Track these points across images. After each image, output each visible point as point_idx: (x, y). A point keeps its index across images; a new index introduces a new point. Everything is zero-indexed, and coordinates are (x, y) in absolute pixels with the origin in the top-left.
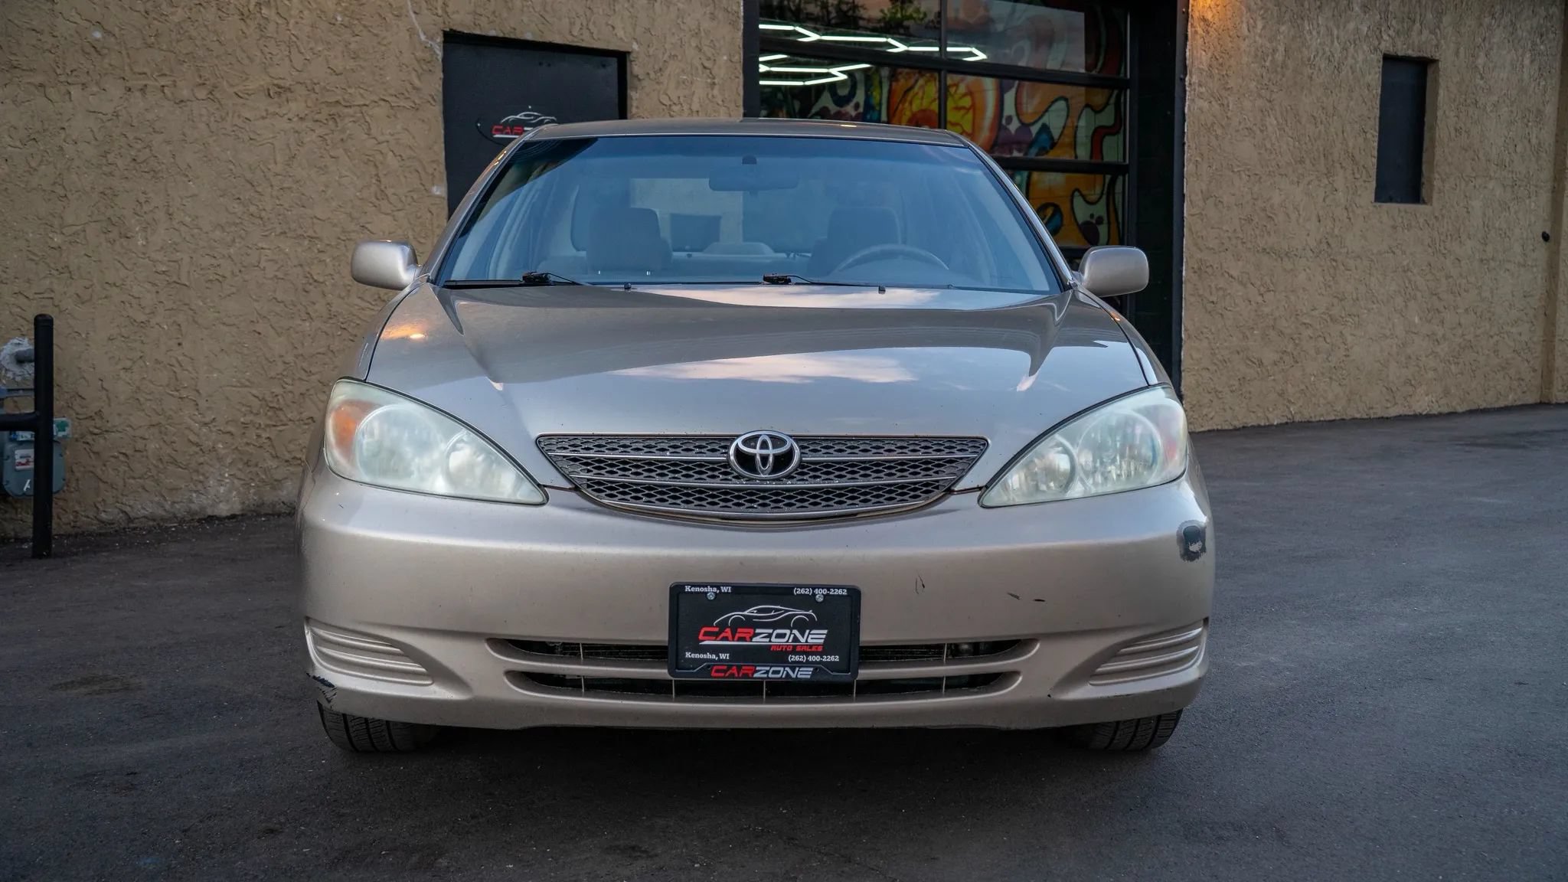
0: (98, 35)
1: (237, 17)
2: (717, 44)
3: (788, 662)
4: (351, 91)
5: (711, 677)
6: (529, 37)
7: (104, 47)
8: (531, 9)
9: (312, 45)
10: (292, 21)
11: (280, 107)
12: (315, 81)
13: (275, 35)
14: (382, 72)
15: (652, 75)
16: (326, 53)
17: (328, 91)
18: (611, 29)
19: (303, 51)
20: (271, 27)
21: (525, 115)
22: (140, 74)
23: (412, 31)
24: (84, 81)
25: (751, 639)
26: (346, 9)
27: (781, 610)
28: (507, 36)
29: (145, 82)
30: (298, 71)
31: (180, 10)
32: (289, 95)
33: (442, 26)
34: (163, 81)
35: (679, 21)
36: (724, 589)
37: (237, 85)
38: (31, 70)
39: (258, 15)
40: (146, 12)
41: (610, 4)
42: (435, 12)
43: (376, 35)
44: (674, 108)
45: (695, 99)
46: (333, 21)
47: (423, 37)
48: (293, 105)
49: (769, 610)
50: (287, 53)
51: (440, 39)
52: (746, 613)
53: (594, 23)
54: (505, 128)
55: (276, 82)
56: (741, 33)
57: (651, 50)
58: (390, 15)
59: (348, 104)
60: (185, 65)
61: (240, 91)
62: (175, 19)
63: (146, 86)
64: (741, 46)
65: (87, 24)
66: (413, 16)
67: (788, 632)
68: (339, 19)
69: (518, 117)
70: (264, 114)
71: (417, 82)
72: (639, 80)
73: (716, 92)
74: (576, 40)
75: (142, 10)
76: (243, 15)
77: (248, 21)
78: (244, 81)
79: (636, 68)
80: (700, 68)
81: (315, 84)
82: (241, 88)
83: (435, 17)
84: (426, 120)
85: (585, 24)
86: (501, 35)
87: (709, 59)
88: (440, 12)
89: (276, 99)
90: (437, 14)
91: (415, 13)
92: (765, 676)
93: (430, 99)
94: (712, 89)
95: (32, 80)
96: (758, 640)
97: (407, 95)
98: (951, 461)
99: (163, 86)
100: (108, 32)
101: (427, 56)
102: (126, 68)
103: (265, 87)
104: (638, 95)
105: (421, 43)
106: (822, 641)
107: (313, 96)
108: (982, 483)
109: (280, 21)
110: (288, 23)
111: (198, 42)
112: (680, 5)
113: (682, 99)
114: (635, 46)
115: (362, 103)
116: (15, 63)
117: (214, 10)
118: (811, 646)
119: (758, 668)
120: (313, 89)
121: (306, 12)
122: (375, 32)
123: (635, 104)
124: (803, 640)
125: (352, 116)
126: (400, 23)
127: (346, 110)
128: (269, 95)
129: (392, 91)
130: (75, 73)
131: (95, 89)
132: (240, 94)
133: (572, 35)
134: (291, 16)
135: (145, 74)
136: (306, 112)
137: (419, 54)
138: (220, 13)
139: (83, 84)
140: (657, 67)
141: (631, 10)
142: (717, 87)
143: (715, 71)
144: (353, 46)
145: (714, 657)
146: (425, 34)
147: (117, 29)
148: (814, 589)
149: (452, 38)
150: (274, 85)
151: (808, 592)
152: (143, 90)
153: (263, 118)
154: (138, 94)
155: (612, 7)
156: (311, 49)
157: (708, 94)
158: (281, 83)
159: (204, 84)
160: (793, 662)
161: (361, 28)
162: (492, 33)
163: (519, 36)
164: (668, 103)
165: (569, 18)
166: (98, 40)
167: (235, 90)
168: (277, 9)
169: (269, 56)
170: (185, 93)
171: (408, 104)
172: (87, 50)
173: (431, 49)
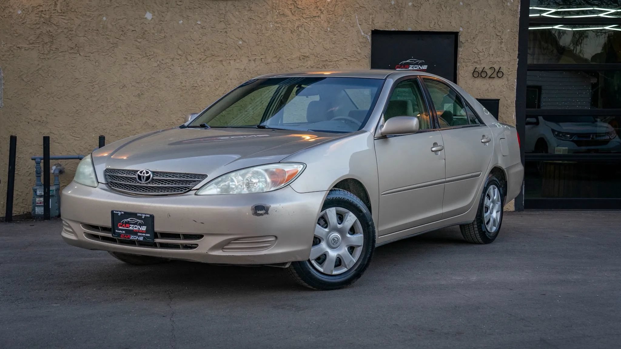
0: (241, 42)
1: (290, 32)
2: (505, 26)
3: (138, 235)
4: (332, 56)
5: (120, 237)
6: (410, 29)
7: (242, 47)
8: (411, 19)
9: (318, 40)
10: (310, 32)
11: (304, 63)
12: (318, 53)
13: (304, 38)
14: (345, 48)
15: (469, 40)
16: (323, 42)
17: (323, 56)
18: (450, 23)
19: (314, 42)
20: (302, 35)
21: (410, 61)
22: (254, 55)
23: (358, 32)
24: (235, 58)
25: (129, 227)
26: (331, 26)
27: (135, 220)
28: (400, 30)
29: (256, 58)
30: (311, 50)
31: (269, 31)
32: (308, 59)
33: (371, 29)
34: (262, 57)
35: (485, 17)
36: (122, 213)
37: (288, 56)
38: (218, 56)
39: (298, 31)
40: (257, 33)
41: (449, 13)
42: (368, 23)
43: (343, 34)
44: (481, 54)
45: (492, 49)
46: (326, 31)
47: (363, 34)
48: (309, 62)
49: (133, 220)
50: (307, 44)
51: (370, 34)
52: (127, 220)
53: (441, 21)
54: (401, 66)
55: (302, 54)
56: (518, 19)
57: (469, 30)
58: (349, 26)
59: (330, 61)
60: (270, 51)
61: (289, 58)
62: (267, 35)
63: (256, 59)
64: (518, 25)
65: (237, 39)
66: (359, 26)
67: (137, 226)
68: (329, 29)
69: (407, 61)
70: (298, 66)
71: (359, 51)
72: (463, 43)
73: (503, 46)
74: (431, 29)
75: (256, 33)
76: (292, 31)
77: (294, 33)
78: (291, 55)
79: (461, 39)
80: (495, 36)
81: (318, 54)
82: (290, 57)
83: (369, 26)
84: (362, 65)
85: (436, 22)
86: (397, 30)
87: (500, 32)
88: (370, 23)
89: (302, 61)
90: (369, 24)
91: (360, 24)
92: (132, 238)
93: (365, 57)
94: (501, 44)
95: (218, 59)
96: (131, 228)
97: (355, 56)
98: (194, 181)
99: (262, 58)
100: (244, 41)
101: (364, 40)
102: (250, 53)
103: (299, 56)
104: (462, 49)
105: (362, 36)
106: (145, 230)
107: (317, 59)
108: (198, 188)
109: (305, 32)
110: (309, 33)
111: (275, 42)
112: (485, 10)
113: (484, 50)
114: (461, 29)
115: (336, 60)
116: (213, 54)
117: (281, 30)
118: (143, 231)
119: (131, 236)
120: (317, 56)
121: (316, 28)
122: (343, 33)
123: (460, 53)
124: (141, 229)
125: (332, 65)
126: (353, 29)
127: (331, 63)
128: (300, 59)
129: (349, 55)
130: (232, 56)
131: (239, 61)
132: (289, 60)
133: (430, 27)
134: (310, 30)
135: (256, 55)
136: (314, 65)
137: (361, 40)
138: (284, 31)
139: (235, 60)
140: (472, 37)
141: (460, 14)
142: (503, 44)
143: (503, 37)
144: (334, 39)
145: (122, 232)
146: (363, 32)
147: (247, 40)
148: (142, 214)
149: (375, 33)
150: (302, 56)
151: (140, 215)
152: (254, 60)
153: (297, 68)
154: (253, 62)
155: (450, 14)
156: (317, 41)
157: (498, 47)
158: (305, 55)
159: (276, 57)
160: (139, 235)
161: (337, 32)
162: (393, 29)
163: (405, 29)
164: (477, 52)
165: (429, 20)
166: (240, 44)
167: (288, 58)
168: (305, 28)
169: (300, 45)
170: (269, 61)
171: (355, 59)
172: (237, 48)
173: (366, 37)
